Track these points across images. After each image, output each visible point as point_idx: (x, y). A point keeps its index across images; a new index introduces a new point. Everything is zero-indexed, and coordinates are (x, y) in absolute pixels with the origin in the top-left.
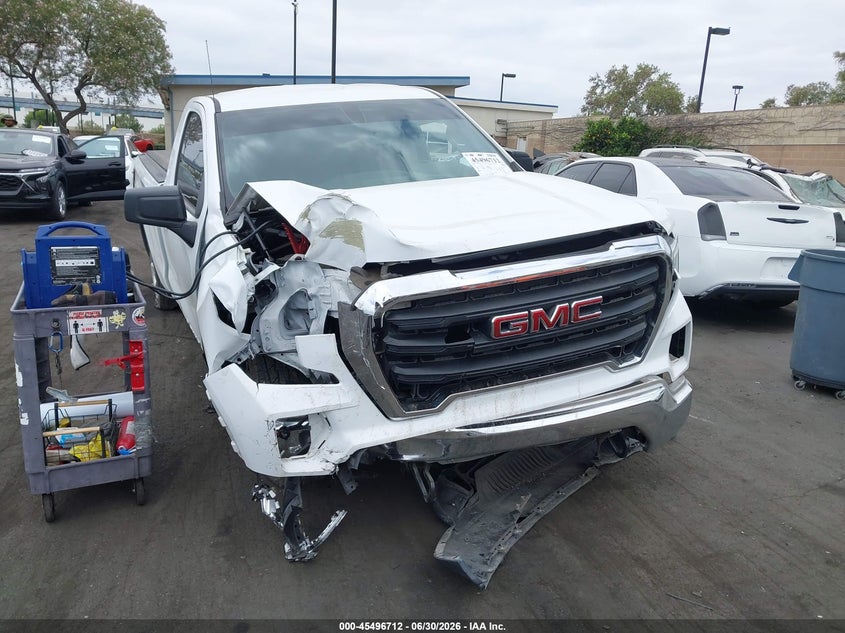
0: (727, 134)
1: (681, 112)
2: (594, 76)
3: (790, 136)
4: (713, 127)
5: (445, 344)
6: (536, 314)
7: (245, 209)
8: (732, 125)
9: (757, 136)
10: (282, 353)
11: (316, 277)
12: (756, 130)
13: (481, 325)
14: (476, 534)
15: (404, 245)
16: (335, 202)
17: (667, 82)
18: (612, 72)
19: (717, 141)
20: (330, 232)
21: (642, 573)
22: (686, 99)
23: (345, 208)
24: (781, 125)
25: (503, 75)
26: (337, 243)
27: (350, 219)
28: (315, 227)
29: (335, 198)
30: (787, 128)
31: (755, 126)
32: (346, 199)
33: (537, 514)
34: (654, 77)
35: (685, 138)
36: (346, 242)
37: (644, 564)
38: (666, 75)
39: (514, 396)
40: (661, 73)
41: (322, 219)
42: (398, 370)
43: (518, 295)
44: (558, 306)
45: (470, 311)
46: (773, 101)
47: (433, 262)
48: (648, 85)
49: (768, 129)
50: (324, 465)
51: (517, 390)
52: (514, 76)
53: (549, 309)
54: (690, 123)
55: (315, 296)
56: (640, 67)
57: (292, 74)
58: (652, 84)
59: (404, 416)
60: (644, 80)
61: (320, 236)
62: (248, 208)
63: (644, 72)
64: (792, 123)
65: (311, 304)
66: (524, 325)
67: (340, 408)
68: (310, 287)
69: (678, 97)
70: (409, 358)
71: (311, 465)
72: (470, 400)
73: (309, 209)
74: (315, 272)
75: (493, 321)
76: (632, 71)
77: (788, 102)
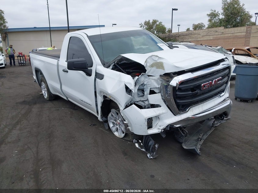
0: (183, 38)
1: (166, 33)
2: (141, 23)
3: (200, 38)
4: (178, 36)
5: (191, 93)
6: (210, 82)
7: (114, 62)
8: (184, 36)
9: (191, 38)
10: (137, 102)
11: (147, 79)
12: (190, 37)
13: (199, 87)
14: (189, 145)
15: (177, 67)
16: (153, 57)
17: (161, 24)
18: (145, 22)
19: (180, 40)
20: (152, 66)
21: (237, 148)
22: (167, 29)
23: (156, 59)
24: (197, 35)
25: (113, 24)
26: (154, 68)
27: (159, 61)
28: (148, 65)
29: (153, 56)
30: (199, 36)
31: (190, 36)
32: (157, 56)
33: (203, 139)
34: (158, 23)
35: (171, 40)
36: (157, 68)
37: (236, 146)
38: (161, 22)
39: (202, 106)
40: (160, 22)
41: (150, 62)
42: (178, 101)
43: (205, 78)
44: (214, 80)
45: (197, 83)
46: (189, 29)
47: (185, 71)
48: (156, 25)
49: (193, 36)
50: (158, 130)
51: (203, 104)
52: (116, 24)
53: (212, 81)
54: (172, 35)
55: (146, 84)
56: (153, 20)
57: (49, 27)
58: (157, 25)
59: (180, 114)
60: (155, 24)
61: (150, 67)
62: (116, 62)
63: (155, 22)
64: (200, 34)
65: (145, 87)
66: (208, 86)
67: (163, 114)
68: (145, 82)
69: (165, 29)
70: (181, 98)
71: (154, 131)
72: (193, 108)
73: (147, 60)
74: (146, 78)
75: (202, 85)
76: (151, 22)
77: (193, 29)
